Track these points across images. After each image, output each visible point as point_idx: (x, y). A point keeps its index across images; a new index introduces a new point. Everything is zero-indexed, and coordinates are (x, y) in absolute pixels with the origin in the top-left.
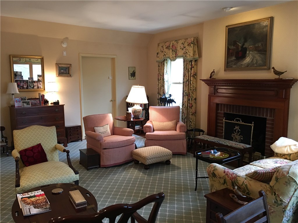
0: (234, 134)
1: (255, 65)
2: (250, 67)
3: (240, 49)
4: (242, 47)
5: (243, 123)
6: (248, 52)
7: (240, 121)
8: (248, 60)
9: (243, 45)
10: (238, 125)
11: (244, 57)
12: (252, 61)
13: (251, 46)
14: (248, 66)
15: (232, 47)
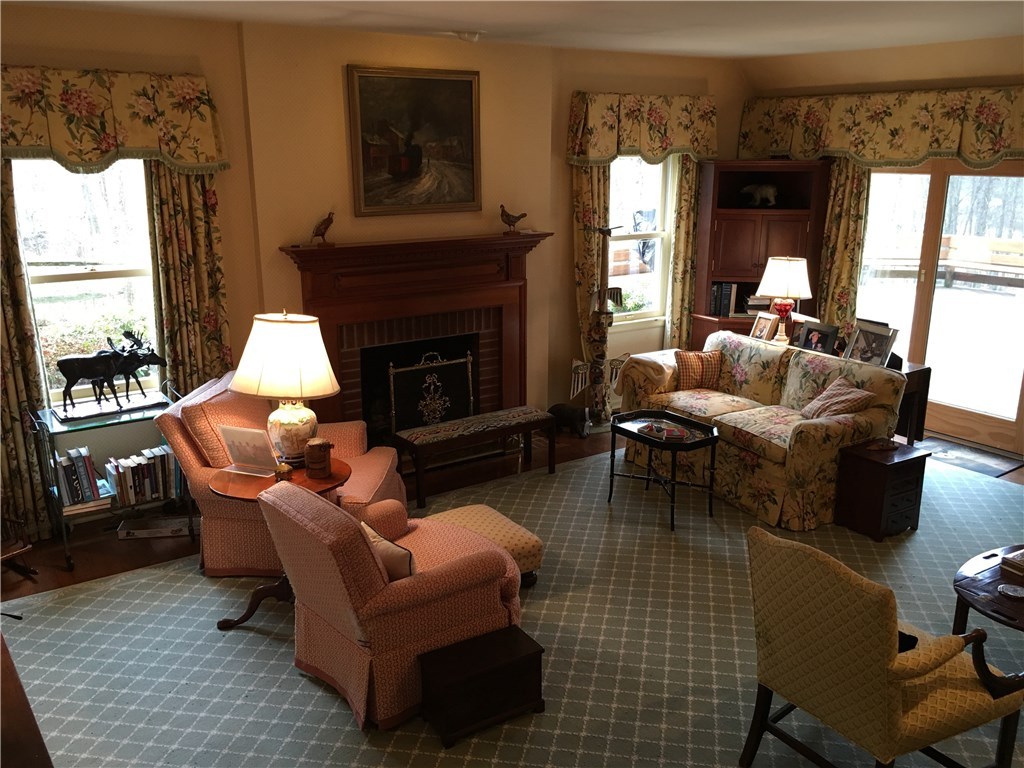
0: (424, 399)
1: (448, 199)
2: (433, 204)
3: (402, 149)
4: (408, 143)
5: (446, 362)
6: (424, 161)
7: (437, 359)
8: (426, 183)
9: (411, 137)
10: (431, 371)
11: (414, 173)
12: (439, 187)
13: (434, 145)
14: (428, 201)
15: (376, 140)
